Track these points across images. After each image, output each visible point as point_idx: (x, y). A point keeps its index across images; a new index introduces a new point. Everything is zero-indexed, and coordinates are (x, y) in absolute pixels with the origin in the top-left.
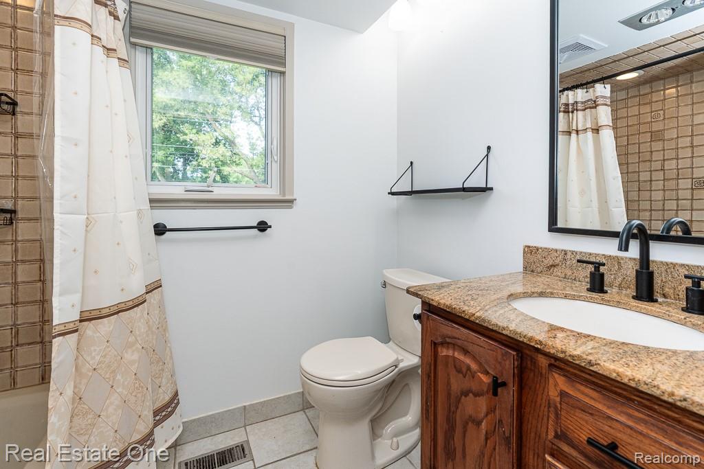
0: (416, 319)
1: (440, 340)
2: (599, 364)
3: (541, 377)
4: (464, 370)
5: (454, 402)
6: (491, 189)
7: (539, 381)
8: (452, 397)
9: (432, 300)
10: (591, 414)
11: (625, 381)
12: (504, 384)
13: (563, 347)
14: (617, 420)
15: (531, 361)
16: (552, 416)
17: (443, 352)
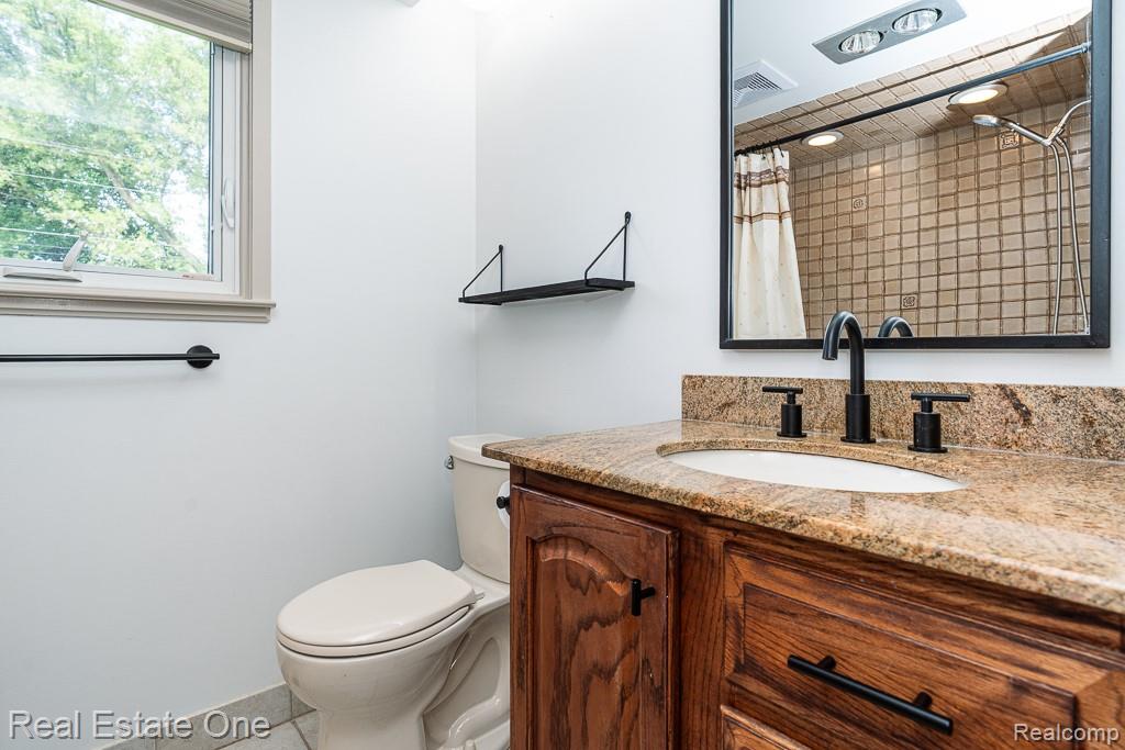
0: (500, 507)
1: (542, 534)
2: (805, 521)
3: (713, 566)
4: (584, 580)
5: (567, 642)
6: (632, 284)
7: (708, 576)
8: (563, 636)
9: (528, 460)
10: (793, 615)
11: (847, 541)
12: (651, 592)
13: (748, 503)
14: (834, 617)
15: (696, 543)
16: (731, 633)
17: (548, 555)
